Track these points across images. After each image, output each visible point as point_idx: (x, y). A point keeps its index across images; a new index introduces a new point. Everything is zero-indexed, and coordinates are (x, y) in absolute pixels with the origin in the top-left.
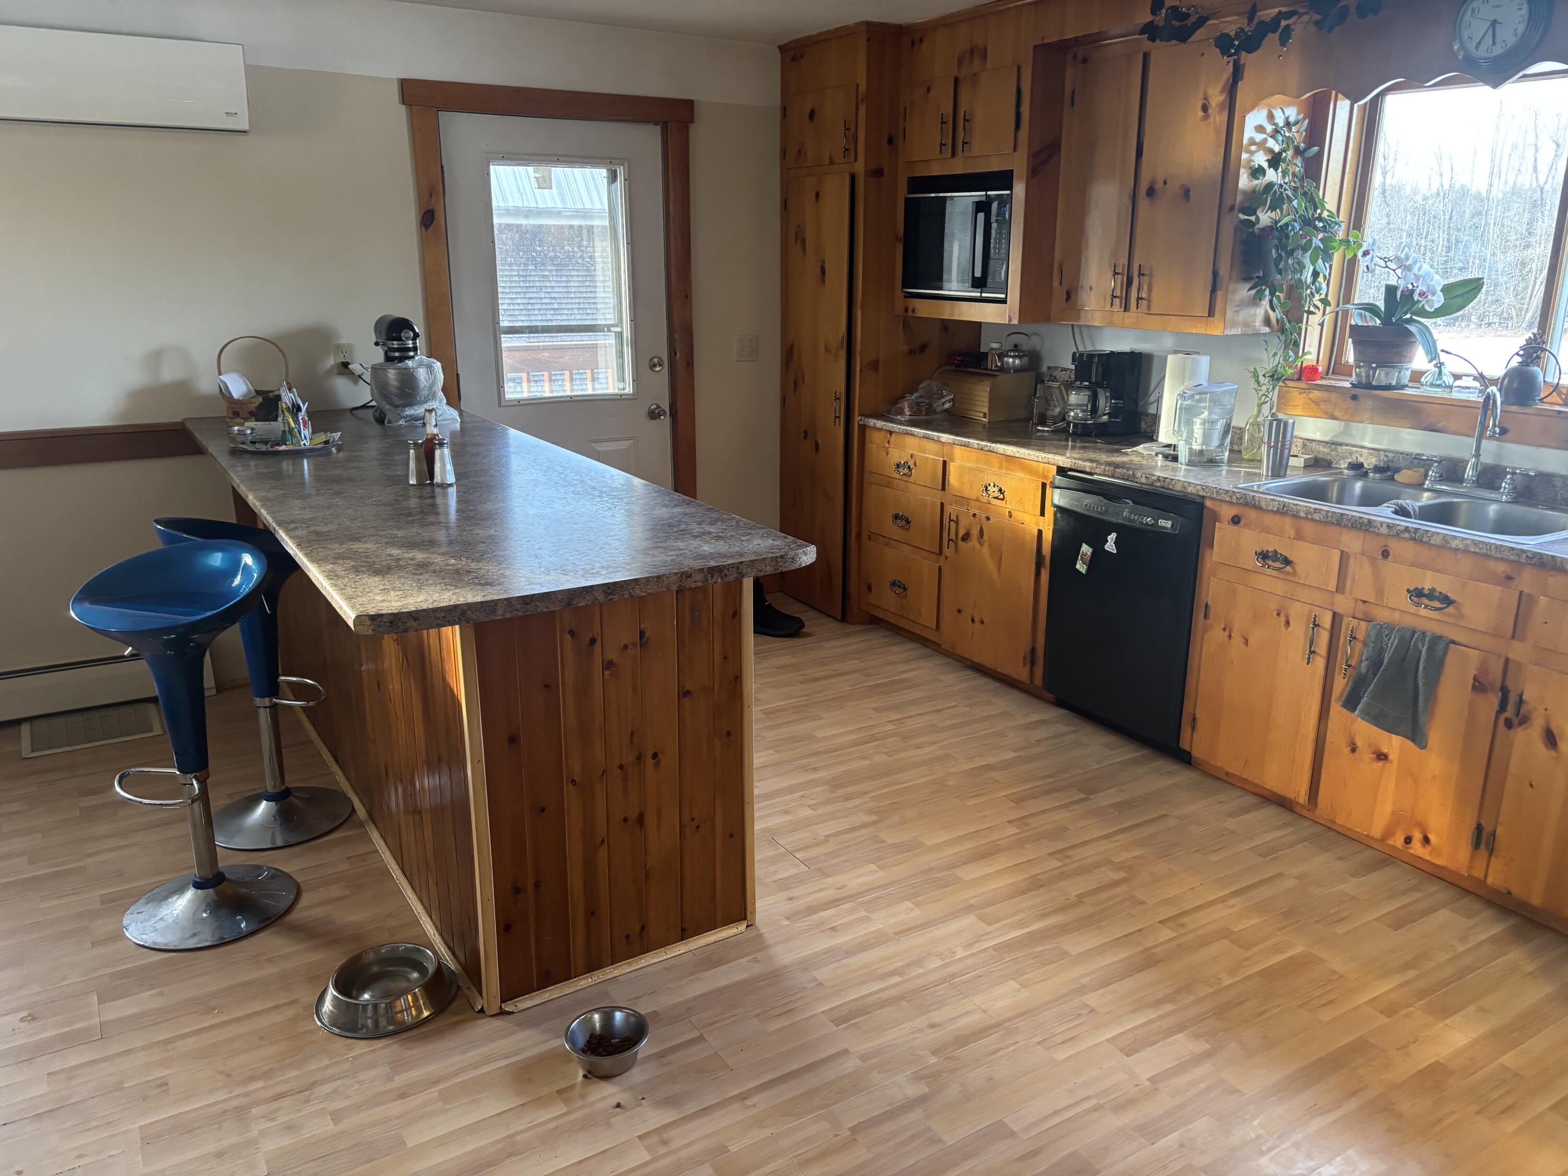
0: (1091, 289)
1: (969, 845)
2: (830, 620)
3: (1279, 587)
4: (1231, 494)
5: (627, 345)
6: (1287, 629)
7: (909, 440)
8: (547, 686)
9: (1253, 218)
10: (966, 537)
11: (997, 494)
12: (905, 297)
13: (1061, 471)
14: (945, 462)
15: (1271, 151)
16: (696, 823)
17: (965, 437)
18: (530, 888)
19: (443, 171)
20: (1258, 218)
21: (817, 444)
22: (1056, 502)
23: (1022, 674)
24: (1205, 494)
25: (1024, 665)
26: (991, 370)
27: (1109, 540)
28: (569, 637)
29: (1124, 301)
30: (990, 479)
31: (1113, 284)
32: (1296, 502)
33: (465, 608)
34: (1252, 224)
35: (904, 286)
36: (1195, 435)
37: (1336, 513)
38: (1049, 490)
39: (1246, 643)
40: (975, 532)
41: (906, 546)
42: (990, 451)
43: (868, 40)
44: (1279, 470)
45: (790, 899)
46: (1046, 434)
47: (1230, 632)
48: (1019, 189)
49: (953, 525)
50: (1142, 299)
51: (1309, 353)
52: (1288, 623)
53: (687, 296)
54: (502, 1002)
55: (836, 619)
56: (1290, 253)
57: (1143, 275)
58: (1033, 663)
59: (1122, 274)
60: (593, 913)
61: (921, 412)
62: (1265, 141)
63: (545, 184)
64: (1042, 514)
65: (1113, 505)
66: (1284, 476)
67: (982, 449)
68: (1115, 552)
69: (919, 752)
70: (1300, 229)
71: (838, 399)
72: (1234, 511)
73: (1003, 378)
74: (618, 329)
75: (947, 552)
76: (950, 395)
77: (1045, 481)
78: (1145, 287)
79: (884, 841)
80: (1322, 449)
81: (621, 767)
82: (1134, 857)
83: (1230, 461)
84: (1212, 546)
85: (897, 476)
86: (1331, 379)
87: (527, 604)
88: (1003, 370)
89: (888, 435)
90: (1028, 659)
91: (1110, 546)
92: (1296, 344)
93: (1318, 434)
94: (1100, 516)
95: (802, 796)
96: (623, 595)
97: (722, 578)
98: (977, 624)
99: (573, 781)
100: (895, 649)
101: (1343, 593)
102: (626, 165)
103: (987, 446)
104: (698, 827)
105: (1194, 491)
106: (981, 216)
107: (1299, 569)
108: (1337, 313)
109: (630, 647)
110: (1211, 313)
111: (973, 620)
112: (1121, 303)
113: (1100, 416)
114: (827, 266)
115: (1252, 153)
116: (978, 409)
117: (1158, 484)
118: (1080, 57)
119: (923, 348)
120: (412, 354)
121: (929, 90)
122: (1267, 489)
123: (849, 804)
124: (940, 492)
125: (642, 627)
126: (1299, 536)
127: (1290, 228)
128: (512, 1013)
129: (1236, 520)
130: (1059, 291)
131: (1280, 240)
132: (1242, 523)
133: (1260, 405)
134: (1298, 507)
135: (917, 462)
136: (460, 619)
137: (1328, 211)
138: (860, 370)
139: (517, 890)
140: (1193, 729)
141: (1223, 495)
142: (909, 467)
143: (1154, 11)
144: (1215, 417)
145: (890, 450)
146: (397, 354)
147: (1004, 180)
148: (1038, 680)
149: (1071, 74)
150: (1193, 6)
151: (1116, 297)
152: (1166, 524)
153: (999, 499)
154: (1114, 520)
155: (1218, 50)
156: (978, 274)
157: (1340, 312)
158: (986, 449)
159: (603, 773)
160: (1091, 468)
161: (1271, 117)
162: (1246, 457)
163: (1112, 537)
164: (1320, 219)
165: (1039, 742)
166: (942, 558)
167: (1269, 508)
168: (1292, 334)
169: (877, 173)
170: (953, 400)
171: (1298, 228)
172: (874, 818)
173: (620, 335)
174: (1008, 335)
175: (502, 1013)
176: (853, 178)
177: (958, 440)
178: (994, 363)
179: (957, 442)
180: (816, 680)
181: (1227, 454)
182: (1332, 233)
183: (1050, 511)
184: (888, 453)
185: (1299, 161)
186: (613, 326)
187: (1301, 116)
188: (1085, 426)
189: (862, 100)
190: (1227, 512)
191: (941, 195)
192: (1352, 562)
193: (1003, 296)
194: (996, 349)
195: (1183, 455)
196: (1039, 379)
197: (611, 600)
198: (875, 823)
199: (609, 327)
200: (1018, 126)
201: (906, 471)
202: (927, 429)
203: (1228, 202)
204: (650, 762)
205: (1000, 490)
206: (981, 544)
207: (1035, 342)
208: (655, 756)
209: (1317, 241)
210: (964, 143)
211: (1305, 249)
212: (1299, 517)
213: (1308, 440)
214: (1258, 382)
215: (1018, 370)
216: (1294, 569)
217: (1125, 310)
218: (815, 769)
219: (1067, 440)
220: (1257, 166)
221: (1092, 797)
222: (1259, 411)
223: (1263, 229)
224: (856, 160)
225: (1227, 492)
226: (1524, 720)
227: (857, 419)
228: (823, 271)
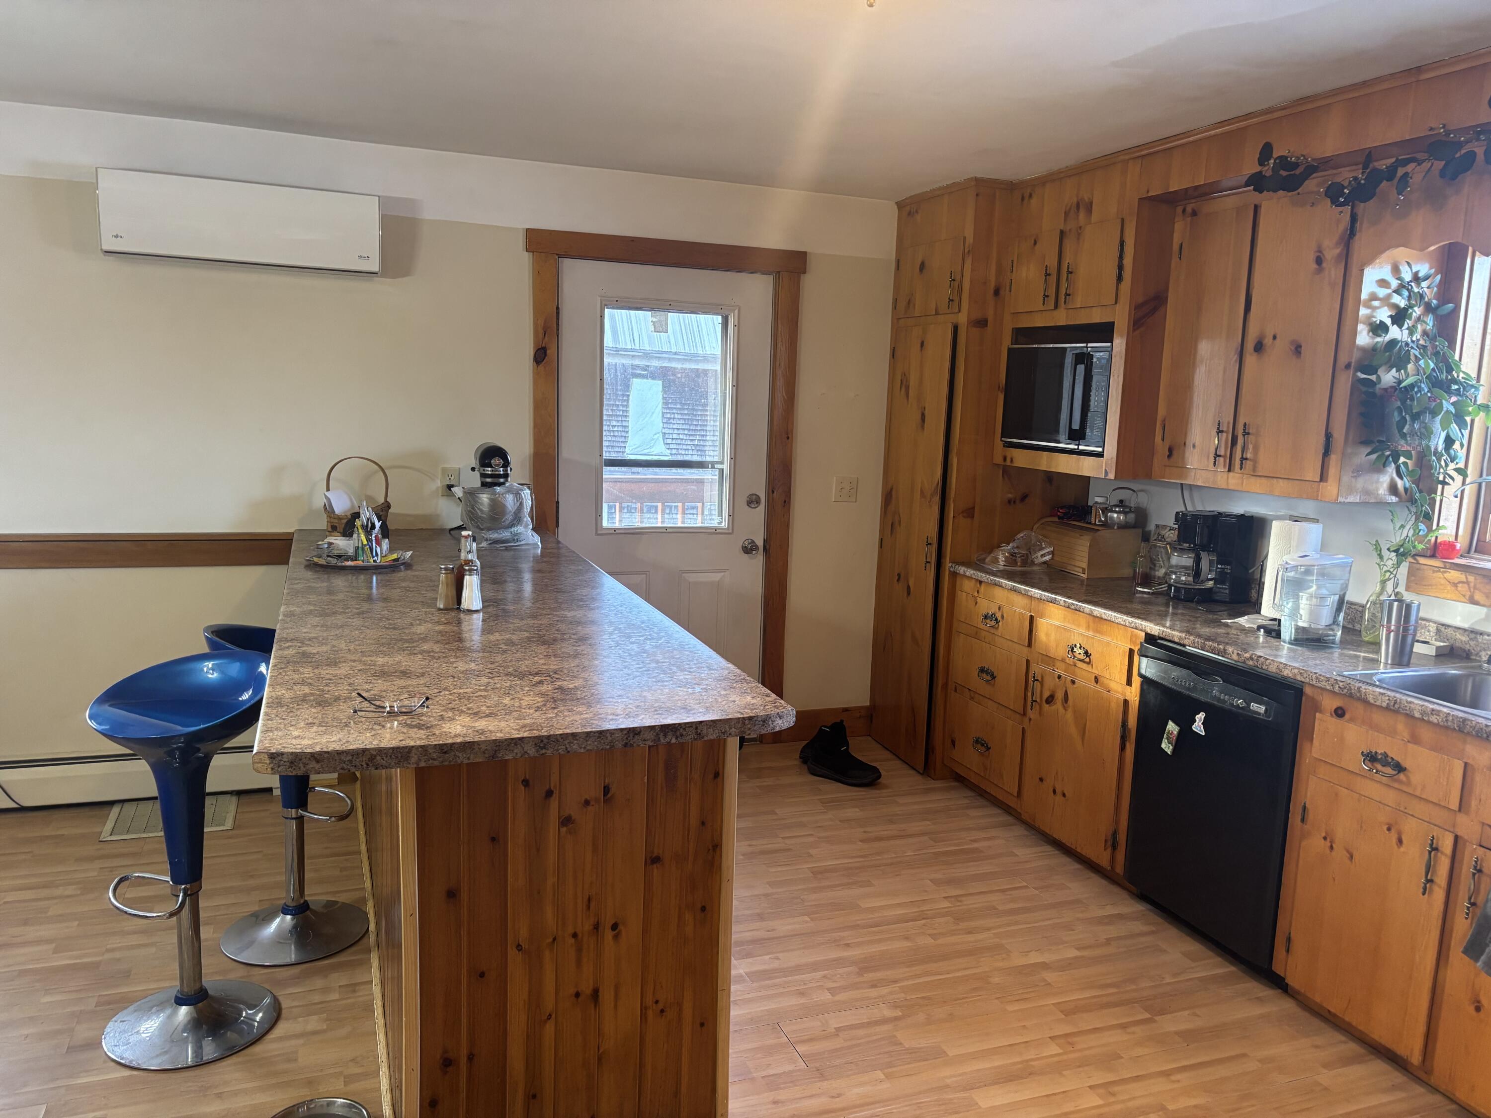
0: (1194, 446)
1: (998, 1062)
2: (912, 772)
3: (1390, 797)
4: (1332, 681)
5: (726, 482)
6: (1399, 847)
7: (998, 592)
8: (493, 839)
9: (1373, 378)
10: (1050, 700)
11: (1082, 657)
12: (1004, 446)
13: (1150, 639)
14: (1032, 617)
15: (1396, 306)
16: (660, 1006)
17: (1052, 593)
18: (463, 1060)
19: (558, 313)
20: (1379, 378)
21: (909, 587)
22: (1143, 672)
23: (1103, 859)
24: (1303, 680)
25: (1105, 849)
26: (1095, 524)
27: (1197, 720)
28: (523, 788)
29: (1228, 461)
30: (1077, 640)
31: (1216, 442)
32: (1410, 699)
33: (374, 753)
34: (1372, 384)
35: (1003, 435)
36: (1301, 612)
37: (1457, 717)
38: (1136, 658)
39: (1351, 857)
40: (1060, 695)
41: (990, 702)
42: (1077, 610)
43: (977, 195)
44: (1402, 657)
45: (775, 1102)
46: (1145, 596)
47: (1331, 842)
48: (1119, 344)
49: (1037, 684)
50: (1246, 459)
51: (1444, 527)
52: (1400, 841)
53: (788, 438)
55: (919, 772)
56: (1415, 417)
57: (1248, 434)
58: (1114, 847)
59: (1227, 432)
61: (1017, 563)
62: (1389, 296)
63: (661, 328)
64: (1129, 682)
65: (1203, 683)
66: (1408, 665)
67: (1068, 607)
68: (1203, 734)
69: (971, 938)
70: (1428, 392)
71: (930, 544)
72: (1337, 703)
73: (1104, 533)
74: (720, 466)
75: (1032, 714)
76: (1050, 547)
77: (1133, 648)
78: (1251, 447)
79: (901, 1044)
80: (1458, 636)
81: (575, 935)
82: (1195, 1106)
83: (1344, 643)
84: (1312, 740)
85: (982, 626)
86: (1471, 558)
87: (445, 753)
88: (1106, 525)
89: (978, 585)
90: (1109, 843)
91: (1198, 726)
92: (1428, 517)
93: (1459, 618)
94: (1188, 693)
95: (824, 977)
96: (558, 750)
97: (677, 738)
98: (1059, 797)
99: (519, 947)
100: (973, 813)
101: (1467, 813)
102: (736, 311)
103: (1073, 604)
104: (662, 1011)
105: (1290, 675)
106: (1081, 368)
107: (1416, 778)
108: (1480, 485)
109: (592, 803)
110: (1323, 477)
111: (1054, 792)
112: (1225, 461)
113: (1203, 582)
114: (926, 412)
115: (1375, 309)
116: (1077, 564)
117: (1251, 663)
118: (1189, 209)
119: (1024, 498)
120: (502, 480)
121: (1035, 243)
122: (1379, 681)
123: (874, 993)
124: (1026, 650)
125: (607, 781)
126: (1415, 739)
127: (1416, 390)
129: (1340, 713)
130: (1161, 447)
131: (1403, 402)
132: (1347, 716)
133: (1384, 582)
134: (1412, 705)
135: (1005, 615)
136: (367, 765)
137: (1464, 372)
138: (954, 517)
139: (447, 1062)
140: (1288, 951)
141: (1324, 683)
142: (996, 619)
143: (1261, 163)
144: (1324, 592)
145: (979, 600)
146: (490, 480)
147: (1104, 332)
148: (1120, 869)
149: (1180, 230)
150: (1303, 155)
151: (1220, 456)
152: (1259, 708)
153: (1085, 662)
154: (1203, 698)
155: (1329, 200)
156: (1076, 426)
157: (1484, 485)
158: (1073, 607)
159: (554, 939)
160: (1180, 638)
161: (1396, 270)
162: (1366, 639)
163: (1200, 717)
164: (1455, 381)
165: (1108, 941)
166: (1026, 720)
167: (1378, 703)
168: (1422, 506)
169: (981, 323)
170: (1053, 553)
171: (1426, 390)
172: (899, 1013)
173: (722, 471)
174: (1114, 490)
176: (956, 328)
177: (1045, 596)
178: (1098, 517)
179: (1043, 598)
180: (879, 839)
181: (1339, 633)
182: (1467, 396)
183: (1136, 681)
184: (976, 603)
185: (1430, 320)
186: (716, 463)
187: (1433, 271)
188: (1188, 591)
189: (969, 252)
190: (1329, 703)
191: (1043, 346)
192: (1478, 778)
193: (1100, 449)
194: (1101, 503)
195: (1287, 632)
196: (1146, 537)
197: (543, 754)
198: (896, 1019)
199: (713, 464)
200: (1120, 278)
201: (993, 623)
202: (1015, 582)
203: (1343, 360)
204: (609, 933)
205: (1086, 653)
206: (1065, 709)
207: (1142, 500)
208: (615, 927)
209: (1447, 405)
210: (1067, 295)
211: (1434, 413)
212: (1413, 717)
213: (1443, 625)
214: (1381, 557)
215: (1124, 526)
216: (1408, 777)
217: (1229, 470)
218: (848, 945)
219: (1167, 606)
220: (1378, 322)
221: (1157, 1018)
222: (1383, 588)
223: (1386, 390)
224: (959, 311)
225: (1328, 680)
227: (948, 565)
228: (923, 415)
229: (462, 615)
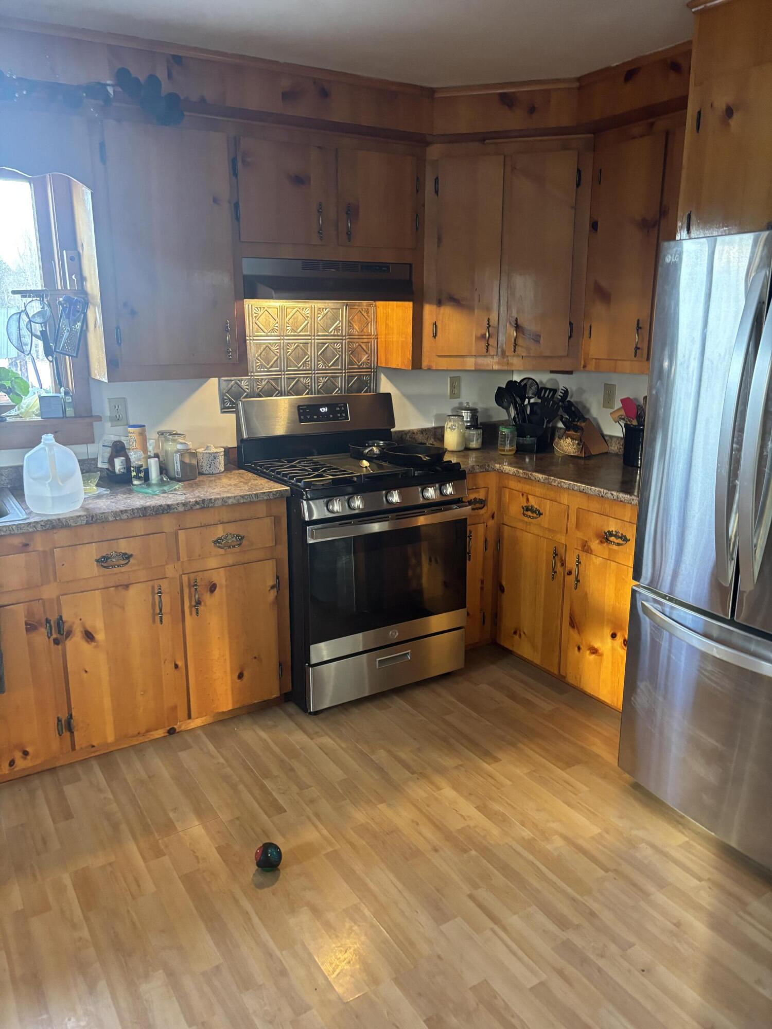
226: (69, 633)
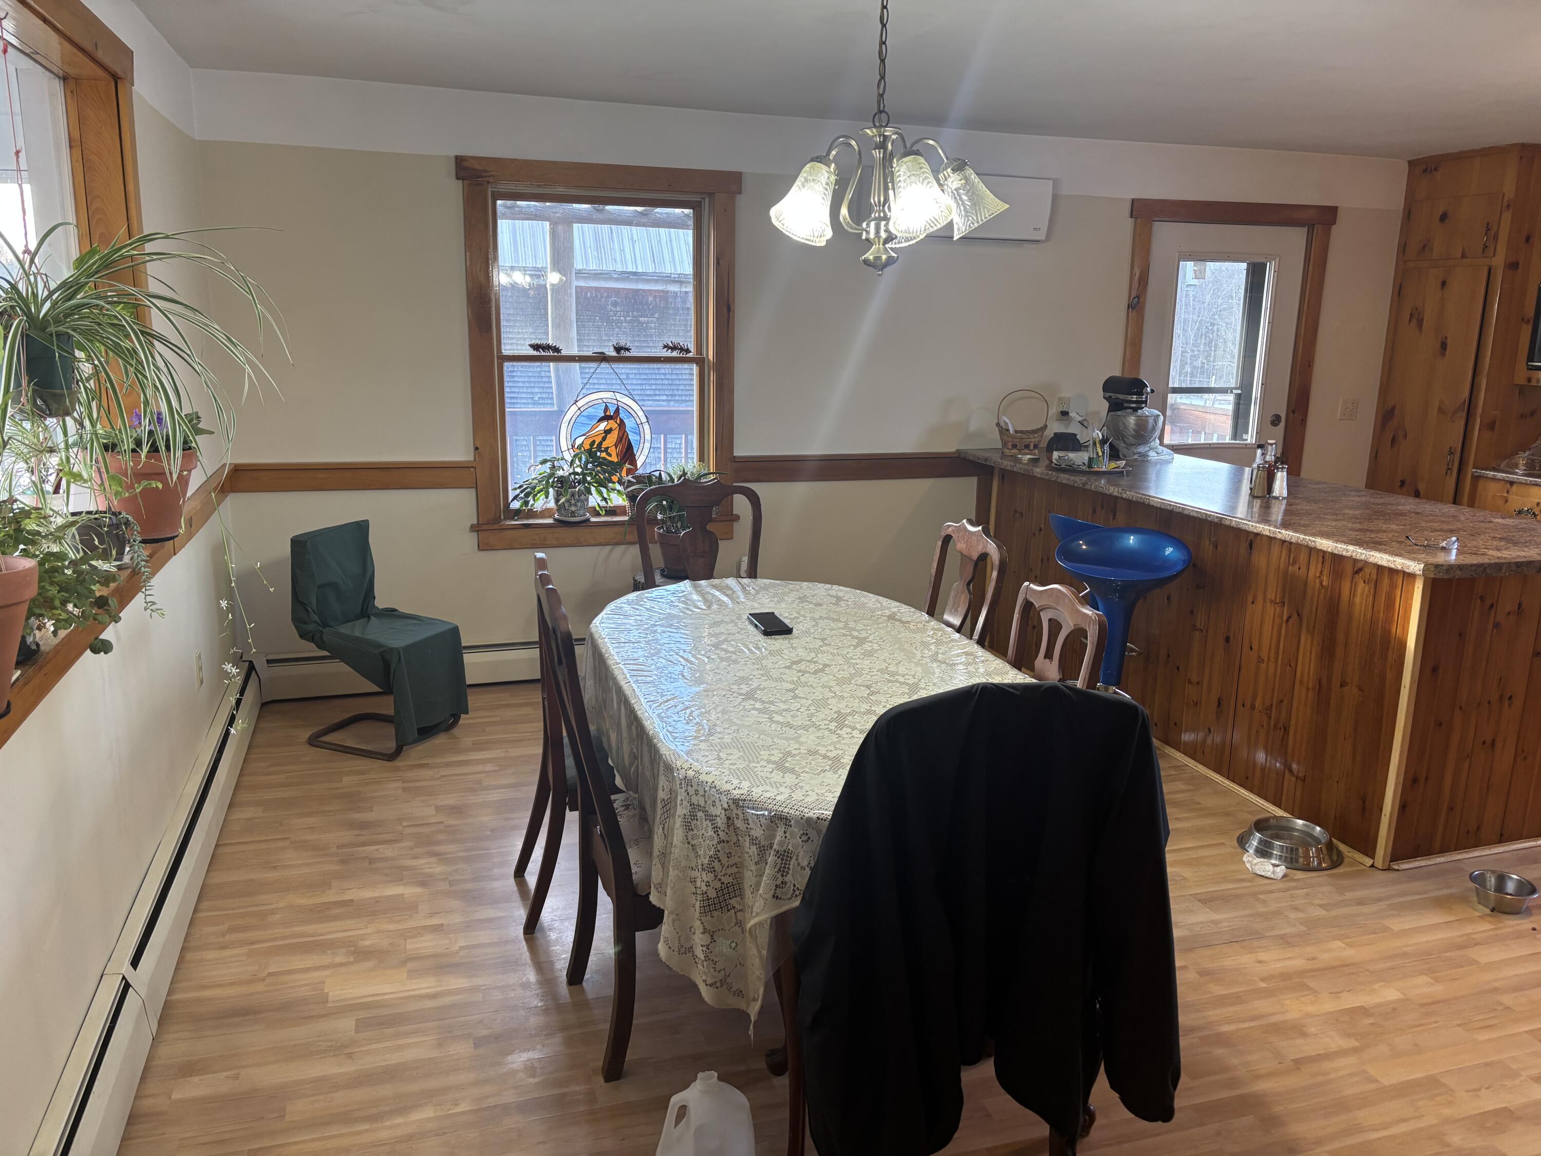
5: (1256, 404)
7: (1534, 491)
12: (1528, 369)
18: (1422, 780)
19: (1148, 267)
28: (1479, 601)
35: (1529, 360)
43: (1521, 158)
53: (1308, 367)
54: (1391, 862)
60: (1452, 809)
61: (1535, 468)
71: (1453, 453)
74: (1239, 392)
81: (1489, 702)
89: (1508, 486)
99: (1461, 708)
102: (1278, 259)
109: (1511, 614)
114: (1449, 342)
119: (1533, 413)
120: (1143, 405)
125: (1521, 600)
128: (1398, 870)
138: (1479, 430)
139: (1415, 780)
145: (1510, 499)
146: (1134, 405)
159: (1479, 704)
169: (1513, 266)
173: (1243, 397)
175: (1389, 869)
176: (1491, 271)
184: (1506, 501)
186: (1236, 388)
189: (1508, 206)
199: (1232, 390)
204: (1507, 702)
208: (1510, 698)
224: (1494, 256)
227: (1471, 470)
228: (1444, 346)
229: (1273, 501)
